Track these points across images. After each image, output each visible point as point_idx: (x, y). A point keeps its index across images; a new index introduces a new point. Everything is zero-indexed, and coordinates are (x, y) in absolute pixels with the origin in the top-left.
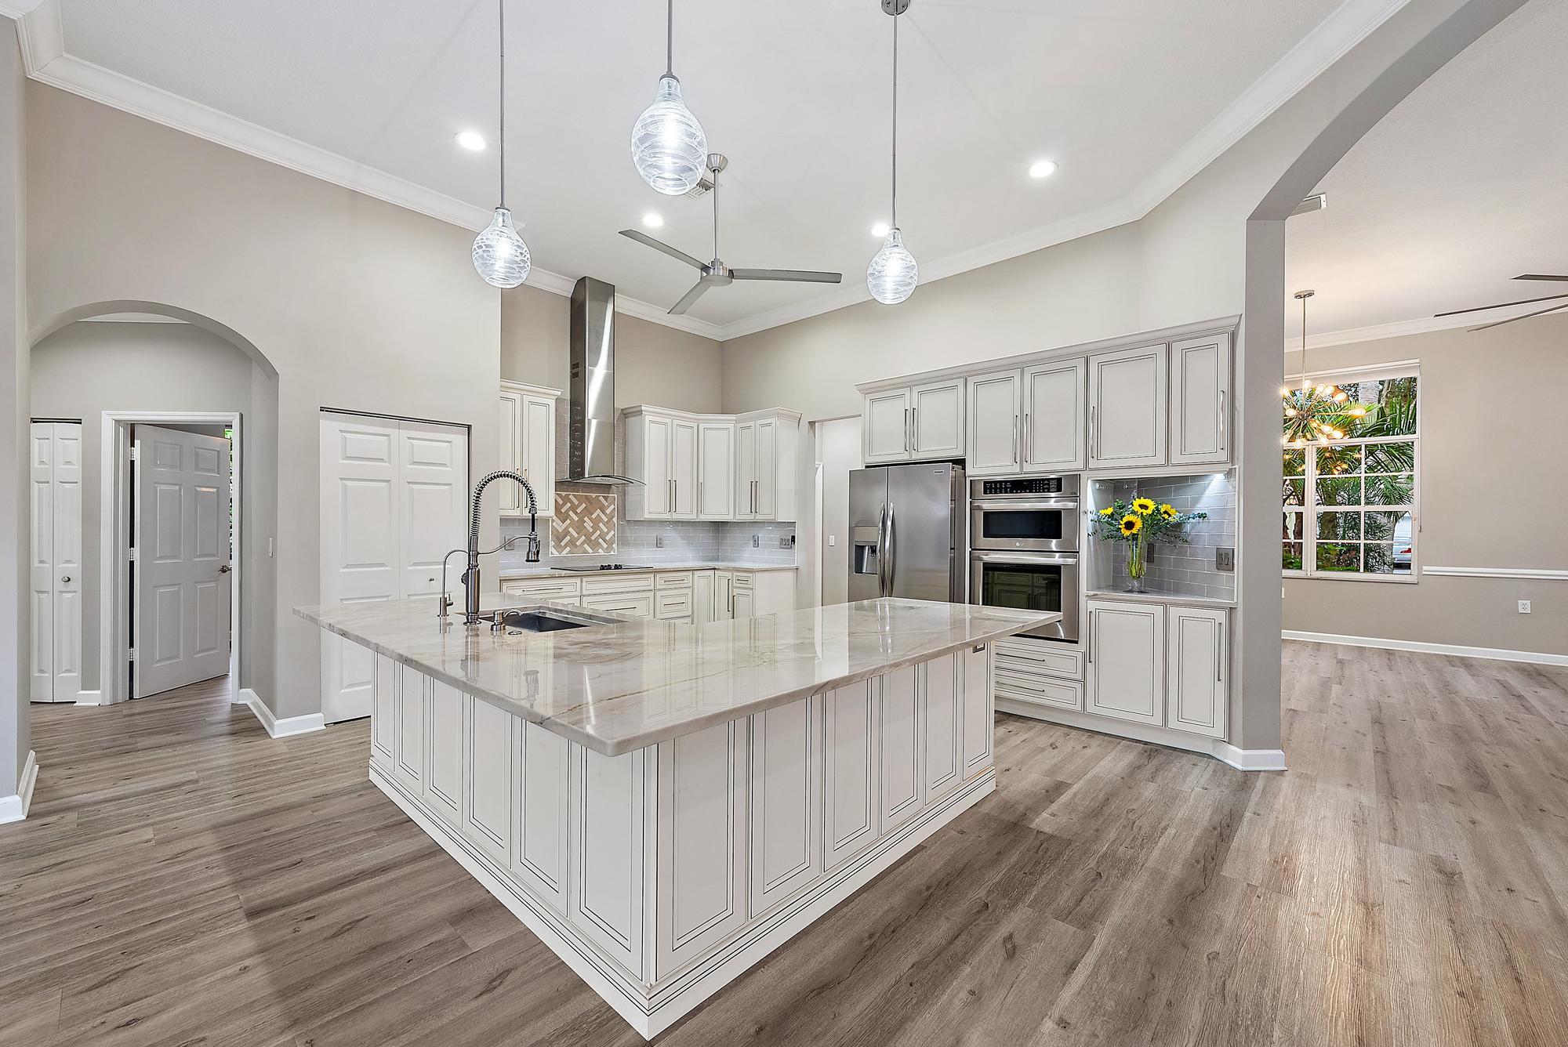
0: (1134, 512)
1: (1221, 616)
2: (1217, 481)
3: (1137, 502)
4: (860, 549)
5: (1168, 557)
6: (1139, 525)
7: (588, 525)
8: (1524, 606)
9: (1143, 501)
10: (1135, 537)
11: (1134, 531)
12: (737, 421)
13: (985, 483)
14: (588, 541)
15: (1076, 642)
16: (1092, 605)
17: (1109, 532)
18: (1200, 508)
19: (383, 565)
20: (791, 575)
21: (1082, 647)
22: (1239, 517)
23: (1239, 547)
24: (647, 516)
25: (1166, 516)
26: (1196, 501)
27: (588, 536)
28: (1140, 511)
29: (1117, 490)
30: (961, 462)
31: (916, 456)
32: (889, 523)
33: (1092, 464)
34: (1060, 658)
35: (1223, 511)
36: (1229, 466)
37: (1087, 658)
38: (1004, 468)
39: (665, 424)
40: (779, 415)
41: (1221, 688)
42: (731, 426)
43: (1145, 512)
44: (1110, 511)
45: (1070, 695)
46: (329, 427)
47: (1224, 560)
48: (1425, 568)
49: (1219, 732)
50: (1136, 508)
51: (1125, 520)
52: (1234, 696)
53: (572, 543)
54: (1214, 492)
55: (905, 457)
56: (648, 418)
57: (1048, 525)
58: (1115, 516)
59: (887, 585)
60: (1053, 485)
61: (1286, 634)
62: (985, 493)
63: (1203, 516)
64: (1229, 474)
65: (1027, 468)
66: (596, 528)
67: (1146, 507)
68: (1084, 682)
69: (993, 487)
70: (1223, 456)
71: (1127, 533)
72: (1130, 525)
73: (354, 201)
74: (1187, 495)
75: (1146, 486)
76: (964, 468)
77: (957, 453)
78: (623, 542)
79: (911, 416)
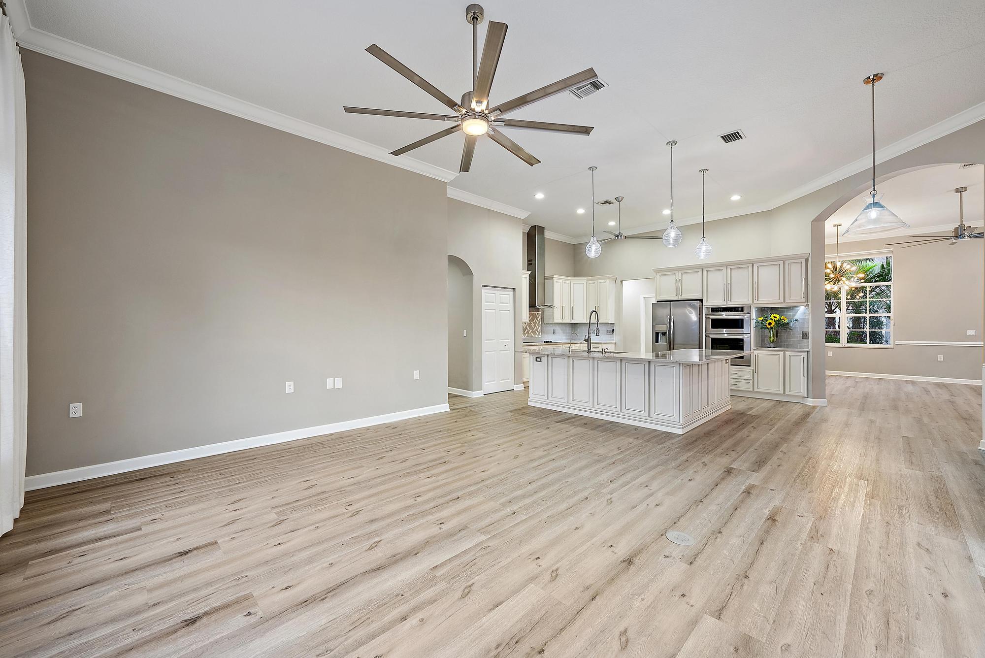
0: (771, 319)
1: (804, 355)
2: (802, 309)
3: (772, 316)
4: (657, 334)
5: (784, 335)
6: (773, 324)
7: (533, 325)
8: (940, 358)
9: (775, 315)
10: (771, 328)
11: (772, 326)
12: (587, 280)
13: (712, 308)
14: (533, 331)
15: (750, 366)
16: (756, 352)
17: (761, 326)
18: (796, 318)
19: (494, 340)
20: (613, 345)
21: (752, 368)
22: (810, 321)
23: (810, 331)
24: (556, 321)
25: (783, 320)
26: (794, 315)
27: (532, 329)
28: (774, 319)
29: (762, 311)
30: (701, 300)
31: (680, 298)
32: (672, 324)
33: (755, 302)
34: (743, 372)
35: (804, 319)
36: (807, 303)
37: (754, 371)
38: (720, 303)
39: (560, 282)
40: (609, 278)
41: (805, 379)
42: (585, 282)
43: (776, 319)
44: (762, 319)
45: (748, 385)
46: (484, 291)
47: (805, 336)
48: (896, 342)
49: (804, 394)
50: (772, 318)
51: (768, 322)
52: (809, 382)
53: (528, 332)
54: (801, 311)
55: (676, 298)
56: (555, 280)
57: (737, 324)
58: (764, 320)
59: (671, 346)
60: (740, 309)
61: (827, 373)
62: (712, 312)
63: (797, 320)
64: (807, 306)
65: (729, 303)
66: (535, 326)
67: (776, 317)
68: (753, 380)
69: (715, 310)
70: (804, 300)
71: (769, 327)
72: (770, 324)
73: (489, 212)
74: (791, 313)
75: (774, 310)
76: (702, 303)
77: (700, 297)
78: (543, 332)
79: (679, 281)
